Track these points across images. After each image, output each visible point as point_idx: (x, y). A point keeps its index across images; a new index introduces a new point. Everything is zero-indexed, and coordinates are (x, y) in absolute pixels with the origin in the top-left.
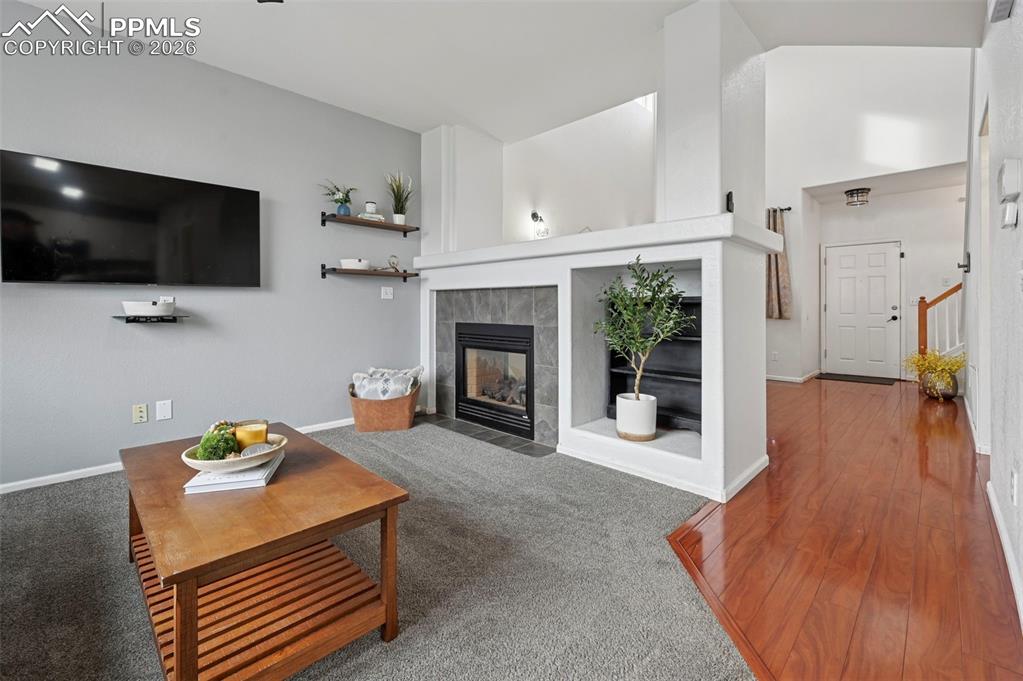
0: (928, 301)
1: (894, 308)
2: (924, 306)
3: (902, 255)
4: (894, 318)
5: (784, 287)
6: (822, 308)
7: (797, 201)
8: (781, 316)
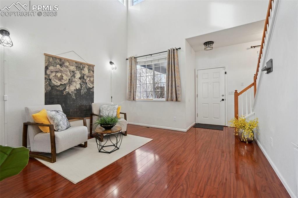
0: (238, 92)
1: (223, 96)
2: (237, 94)
3: (226, 73)
4: (223, 100)
5: (178, 86)
6: (196, 96)
7: (183, 45)
8: (177, 100)
